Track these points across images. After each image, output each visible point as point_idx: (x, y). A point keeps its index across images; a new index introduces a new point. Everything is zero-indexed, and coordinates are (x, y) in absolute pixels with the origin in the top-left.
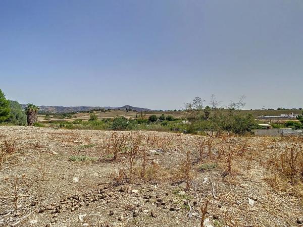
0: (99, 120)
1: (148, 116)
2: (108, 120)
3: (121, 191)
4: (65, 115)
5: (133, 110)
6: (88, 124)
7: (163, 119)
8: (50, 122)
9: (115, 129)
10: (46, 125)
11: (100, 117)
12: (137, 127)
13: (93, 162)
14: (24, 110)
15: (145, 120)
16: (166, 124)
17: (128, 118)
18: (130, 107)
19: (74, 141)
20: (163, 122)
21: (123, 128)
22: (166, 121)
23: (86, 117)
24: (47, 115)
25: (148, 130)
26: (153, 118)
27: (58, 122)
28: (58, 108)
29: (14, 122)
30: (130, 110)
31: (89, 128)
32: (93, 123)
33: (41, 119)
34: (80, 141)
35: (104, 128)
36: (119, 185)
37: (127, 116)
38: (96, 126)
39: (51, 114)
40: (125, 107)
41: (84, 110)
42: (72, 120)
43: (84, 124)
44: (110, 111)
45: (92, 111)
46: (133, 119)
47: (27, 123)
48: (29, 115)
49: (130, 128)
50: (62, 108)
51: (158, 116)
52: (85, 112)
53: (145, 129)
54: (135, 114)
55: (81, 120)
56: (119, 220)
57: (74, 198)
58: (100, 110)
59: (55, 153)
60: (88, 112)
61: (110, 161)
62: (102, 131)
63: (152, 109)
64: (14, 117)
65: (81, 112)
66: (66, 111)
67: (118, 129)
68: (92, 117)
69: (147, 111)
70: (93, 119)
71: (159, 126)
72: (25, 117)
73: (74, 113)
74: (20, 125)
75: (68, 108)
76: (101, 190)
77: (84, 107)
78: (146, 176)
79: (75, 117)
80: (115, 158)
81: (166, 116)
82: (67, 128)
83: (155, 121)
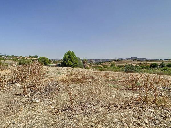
0: (116, 66)
1: (149, 64)
2: (122, 66)
3: (141, 107)
4: (98, 63)
5: (137, 60)
6: (110, 68)
7: (163, 66)
8: (92, 67)
9: (126, 72)
10: (91, 68)
11: (116, 64)
12: (141, 71)
13: (120, 88)
14: (82, 61)
15: (147, 66)
16: (166, 69)
17: (134, 65)
18: (135, 58)
19: (107, 77)
20: (164, 68)
21: (132, 71)
22: (166, 67)
23: (109, 64)
24: (91, 63)
25: (150, 73)
26: (154, 65)
27: (96, 67)
28: (95, 60)
29: (79, 67)
30: (135, 60)
31: (111, 70)
32: (113, 68)
33: (88, 66)
34: (110, 77)
35: (119, 71)
36: (138, 104)
37: (134, 63)
38: (115, 69)
39: (92, 63)
40: (132, 58)
41: (107, 61)
42: (102, 66)
43: (108, 68)
44: (122, 61)
45: (112, 61)
46: (138, 65)
47: (83, 67)
48: (84, 64)
49: (136, 72)
50: (97, 60)
51: (159, 63)
52: (108, 62)
53: (147, 72)
54: (139, 62)
55: (106, 66)
56: (145, 123)
57: (115, 105)
58: (116, 60)
59: (100, 82)
60: (110, 62)
61: (130, 90)
62: (119, 73)
63: (152, 59)
64: (79, 64)
65: (106, 62)
66: (99, 61)
67: (129, 72)
68: (112, 64)
69: (148, 60)
70: (112, 65)
71: (160, 70)
72: (83, 64)
73: (102, 62)
74: (81, 68)
75: (100, 60)
76: (128, 104)
77: (107, 59)
78: (157, 103)
79: (103, 64)
80: (132, 88)
81: (166, 63)
82: (100, 70)
83: (156, 67)
